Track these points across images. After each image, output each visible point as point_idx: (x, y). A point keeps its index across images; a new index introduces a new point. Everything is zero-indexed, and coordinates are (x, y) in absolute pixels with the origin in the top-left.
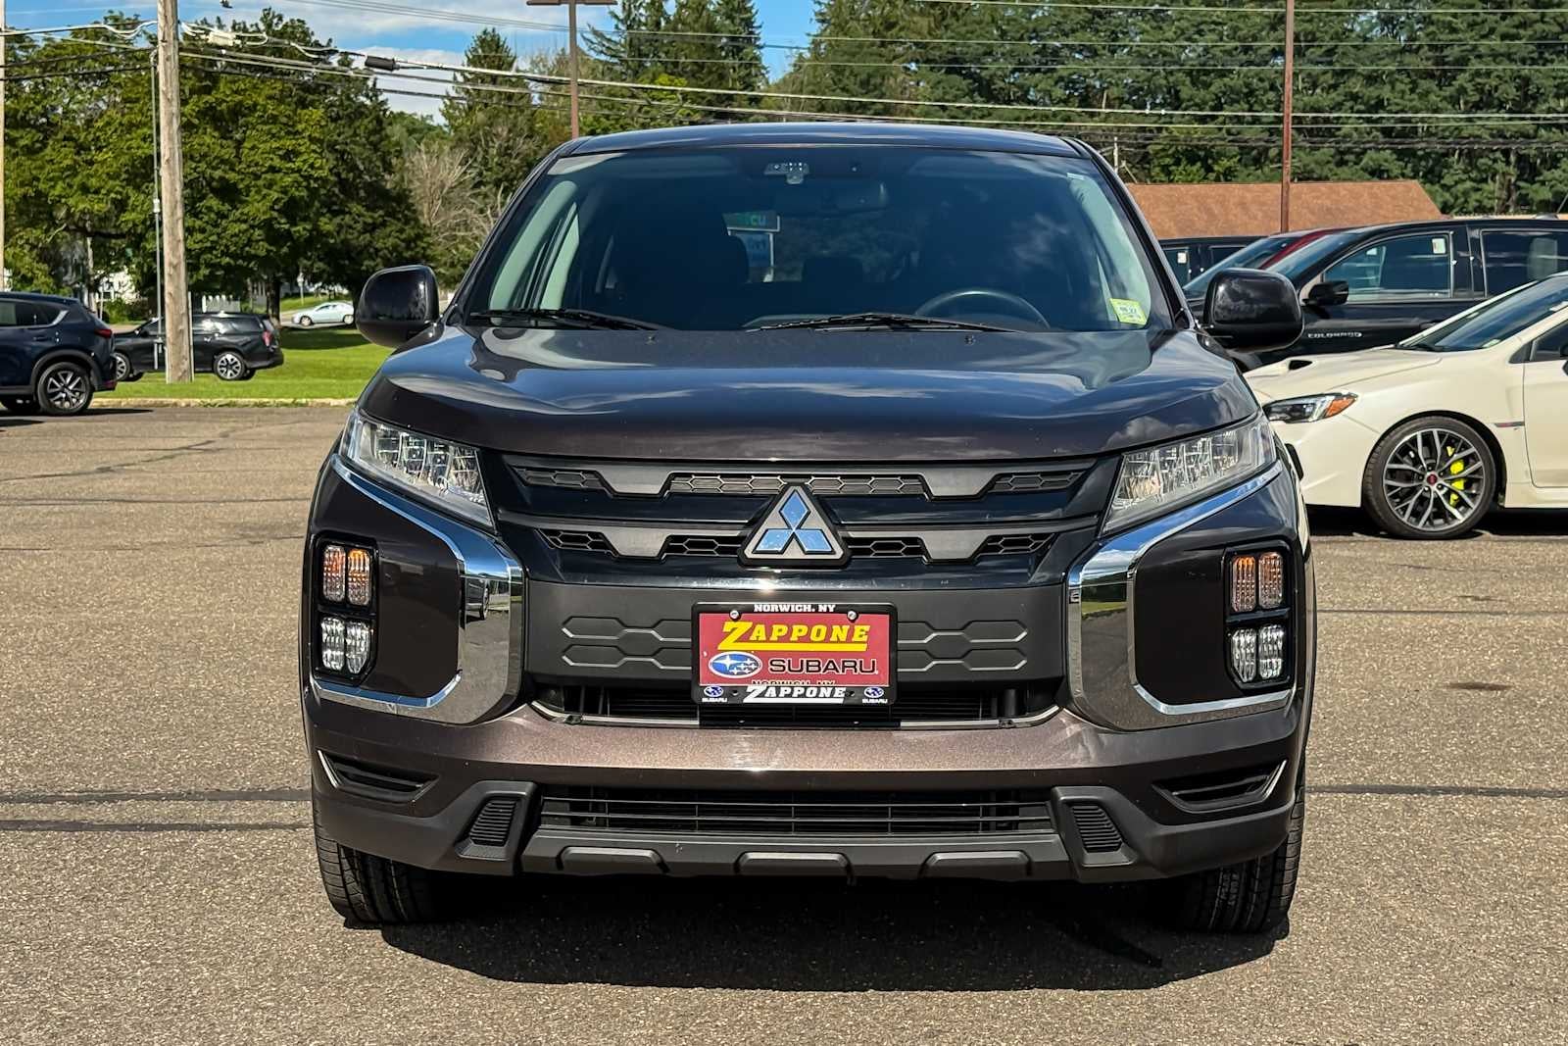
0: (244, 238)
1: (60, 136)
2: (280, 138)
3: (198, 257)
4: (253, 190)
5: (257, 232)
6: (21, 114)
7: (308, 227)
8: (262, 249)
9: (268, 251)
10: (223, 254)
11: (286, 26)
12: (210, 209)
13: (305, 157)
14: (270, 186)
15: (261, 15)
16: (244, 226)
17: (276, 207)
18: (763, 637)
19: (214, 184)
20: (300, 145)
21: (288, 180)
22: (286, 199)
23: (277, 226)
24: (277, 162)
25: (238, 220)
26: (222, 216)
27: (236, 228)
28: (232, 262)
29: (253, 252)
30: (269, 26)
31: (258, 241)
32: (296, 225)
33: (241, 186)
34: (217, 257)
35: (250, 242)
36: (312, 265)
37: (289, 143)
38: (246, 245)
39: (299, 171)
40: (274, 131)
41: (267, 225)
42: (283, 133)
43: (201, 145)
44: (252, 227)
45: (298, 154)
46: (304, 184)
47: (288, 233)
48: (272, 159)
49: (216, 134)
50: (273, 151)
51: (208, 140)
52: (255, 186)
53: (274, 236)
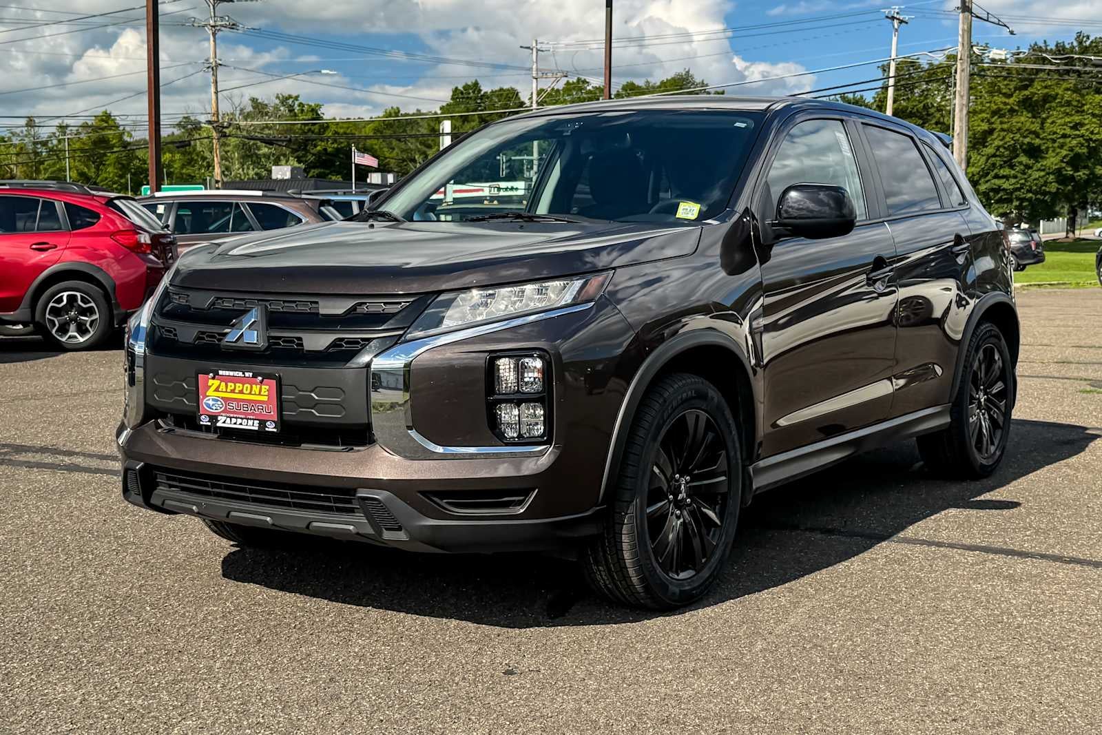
0: (1042, 181)
1: (933, 122)
2: (1072, 115)
3: (1011, 193)
4: (1051, 149)
5: (1052, 177)
6: (909, 109)
7: (1087, 172)
8: (1053, 187)
9: (1058, 189)
10: (1029, 191)
11: (1092, 42)
12: (1021, 163)
13: (1088, 127)
14: (1061, 147)
15: (1075, 36)
16: (1042, 173)
17: (1065, 160)
18: (224, 390)
19: (1024, 147)
20: (1085, 119)
21: (1074, 142)
22: (1072, 154)
23: (1064, 173)
24: (1068, 131)
25: (1039, 170)
26: (1028, 167)
27: (1036, 175)
28: (1034, 196)
29: (1047, 190)
30: (1080, 43)
31: (1051, 183)
32: (1078, 171)
33: (1043, 148)
34: (1023, 193)
35: (1046, 184)
36: (1097, 197)
37: (1077, 118)
38: (1042, 186)
39: (1083, 136)
40: (1068, 111)
41: (1058, 172)
42: (1073, 112)
43: (1018, 123)
44: (1048, 174)
45: (1082, 125)
46: (1086, 144)
47: (1072, 178)
48: (1065, 129)
49: (1030, 115)
50: (1065, 124)
51: (1023, 119)
52: (1053, 147)
53: (1062, 178)
